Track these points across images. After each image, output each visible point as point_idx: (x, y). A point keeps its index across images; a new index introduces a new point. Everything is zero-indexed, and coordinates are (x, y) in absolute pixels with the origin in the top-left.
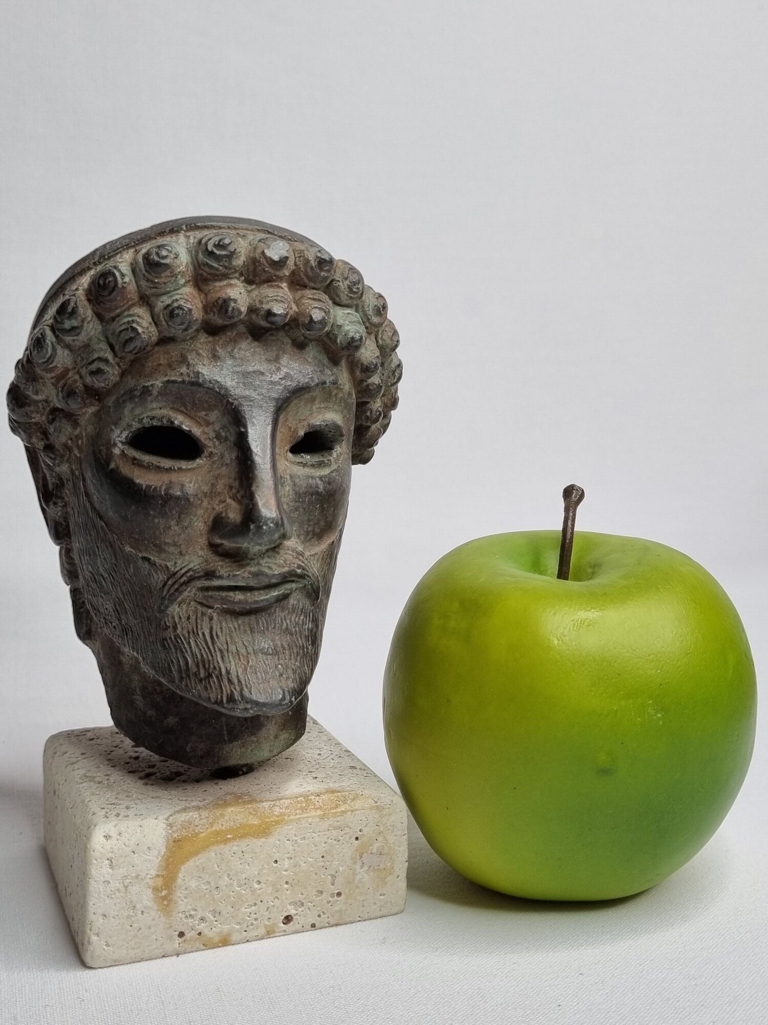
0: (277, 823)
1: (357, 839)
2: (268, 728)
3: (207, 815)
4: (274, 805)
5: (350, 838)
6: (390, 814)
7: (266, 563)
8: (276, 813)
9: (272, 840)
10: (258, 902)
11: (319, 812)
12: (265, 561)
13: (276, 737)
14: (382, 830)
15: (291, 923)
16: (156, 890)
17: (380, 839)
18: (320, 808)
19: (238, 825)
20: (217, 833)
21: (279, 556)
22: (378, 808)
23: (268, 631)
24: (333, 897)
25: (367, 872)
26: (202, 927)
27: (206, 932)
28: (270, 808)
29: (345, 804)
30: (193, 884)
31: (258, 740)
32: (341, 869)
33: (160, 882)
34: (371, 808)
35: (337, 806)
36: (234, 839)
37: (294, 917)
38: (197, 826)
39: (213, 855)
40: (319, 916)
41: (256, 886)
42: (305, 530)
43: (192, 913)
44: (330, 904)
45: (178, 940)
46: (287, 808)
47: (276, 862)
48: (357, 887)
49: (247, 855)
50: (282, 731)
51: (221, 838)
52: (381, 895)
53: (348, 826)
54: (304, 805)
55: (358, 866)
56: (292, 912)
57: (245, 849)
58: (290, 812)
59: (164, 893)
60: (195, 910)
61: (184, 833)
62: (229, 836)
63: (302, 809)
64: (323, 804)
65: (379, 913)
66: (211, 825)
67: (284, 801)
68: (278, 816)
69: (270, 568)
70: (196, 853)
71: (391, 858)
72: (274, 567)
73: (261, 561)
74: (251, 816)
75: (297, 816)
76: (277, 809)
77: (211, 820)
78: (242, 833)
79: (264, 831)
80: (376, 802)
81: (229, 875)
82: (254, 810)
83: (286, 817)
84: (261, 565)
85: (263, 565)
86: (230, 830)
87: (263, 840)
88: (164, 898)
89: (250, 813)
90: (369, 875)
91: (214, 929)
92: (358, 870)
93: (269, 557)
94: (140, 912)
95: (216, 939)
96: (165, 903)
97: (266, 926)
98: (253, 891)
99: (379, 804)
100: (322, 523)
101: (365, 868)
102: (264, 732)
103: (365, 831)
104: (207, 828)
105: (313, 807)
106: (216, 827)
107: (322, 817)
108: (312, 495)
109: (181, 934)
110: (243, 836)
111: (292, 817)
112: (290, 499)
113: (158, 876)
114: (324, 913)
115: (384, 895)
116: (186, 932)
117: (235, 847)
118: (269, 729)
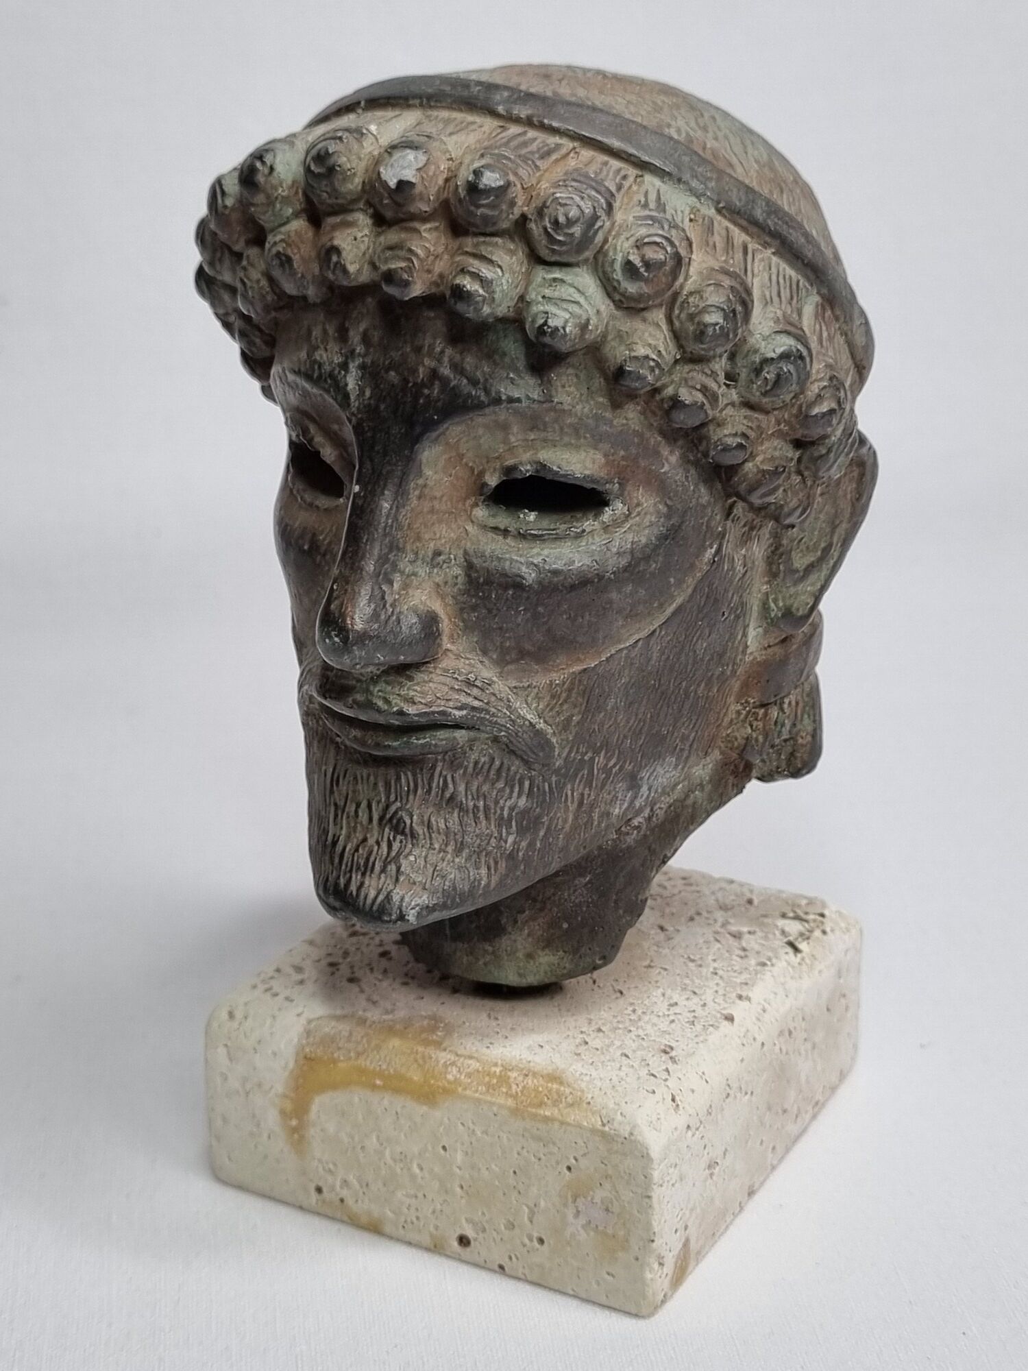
0: (446, 1091)
1: (569, 1168)
2: (513, 937)
3: (359, 1038)
4: (453, 1064)
5: (558, 1163)
6: (625, 1154)
7: (379, 691)
8: (450, 1077)
9: (438, 1114)
10: (420, 1195)
11: (510, 1102)
12: (377, 689)
13: (530, 956)
14: (610, 1172)
15: (468, 1249)
16: (283, 1113)
17: (607, 1185)
18: (515, 1097)
19: (392, 1071)
20: (362, 1071)
21: (409, 683)
22: (603, 1135)
23: (415, 795)
24: (531, 1240)
25: (583, 1227)
26: (345, 1193)
27: (350, 1202)
28: (445, 1065)
29: (554, 1105)
30: (331, 1128)
31: (493, 953)
32: (542, 1204)
33: (289, 1106)
34: (594, 1131)
35: (541, 1104)
36: (384, 1088)
37: (472, 1242)
38: (339, 1049)
39: (356, 1099)
40: (510, 1258)
41: (417, 1171)
42: (498, 644)
43: (331, 1166)
44: (525, 1249)
45: (314, 1196)
46: (469, 1075)
47: (444, 1148)
48: (569, 1243)
49: (402, 1121)
50: (543, 949)
51: (367, 1080)
52: (608, 1274)
53: (554, 1144)
54: (495, 1081)
55: (570, 1213)
56: (470, 1233)
57: (399, 1110)
58: (469, 1084)
59: (294, 1122)
60: (335, 1165)
61: (319, 1052)
62: (378, 1082)
63: (489, 1086)
64: (522, 1092)
65: (603, 1300)
66: (358, 1055)
67: (470, 1062)
68: (449, 1082)
69: (387, 701)
70: (334, 1086)
71: (624, 1224)
72: (395, 700)
73: (371, 688)
74: (415, 1066)
75: (477, 1095)
76: (455, 1070)
77: (360, 1049)
78: (395, 1085)
79: (429, 1094)
80: (604, 1125)
81: (378, 1138)
82: (423, 1057)
83: (460, 1089)
84: (372, 694)
85: (375, 694)
86: (380, 1075)
87: (425, 1108)
88: (295, 1130)
89: (416, 1061)
90: (588, 1234)
91: (360, 1202)
92: (570, 1217)
93: (387, 683)
94: (265, 1135)
95: (364, 1220)
96: (296, 1136)
97: (431, 1235)
98: (413, 1177)
99: (607, 1129)
100: (539, 637)
101: (582, 1220)
102: (504, 942)
103: (583, 1162)
104: (350, 1058)
105: (504, 1090)
106: (361, 1062)
107: (515, 1112)
108: (506, 588)
109: (319, 1190)
110: (397, 1091)
111: (468, 1092)
112: (459, 589)
113: (285, 1096)
114: (517, 1259)
115: (613, 1276)
116: (325, 1190)
117: (387, 1099)
118: (515, 941)
